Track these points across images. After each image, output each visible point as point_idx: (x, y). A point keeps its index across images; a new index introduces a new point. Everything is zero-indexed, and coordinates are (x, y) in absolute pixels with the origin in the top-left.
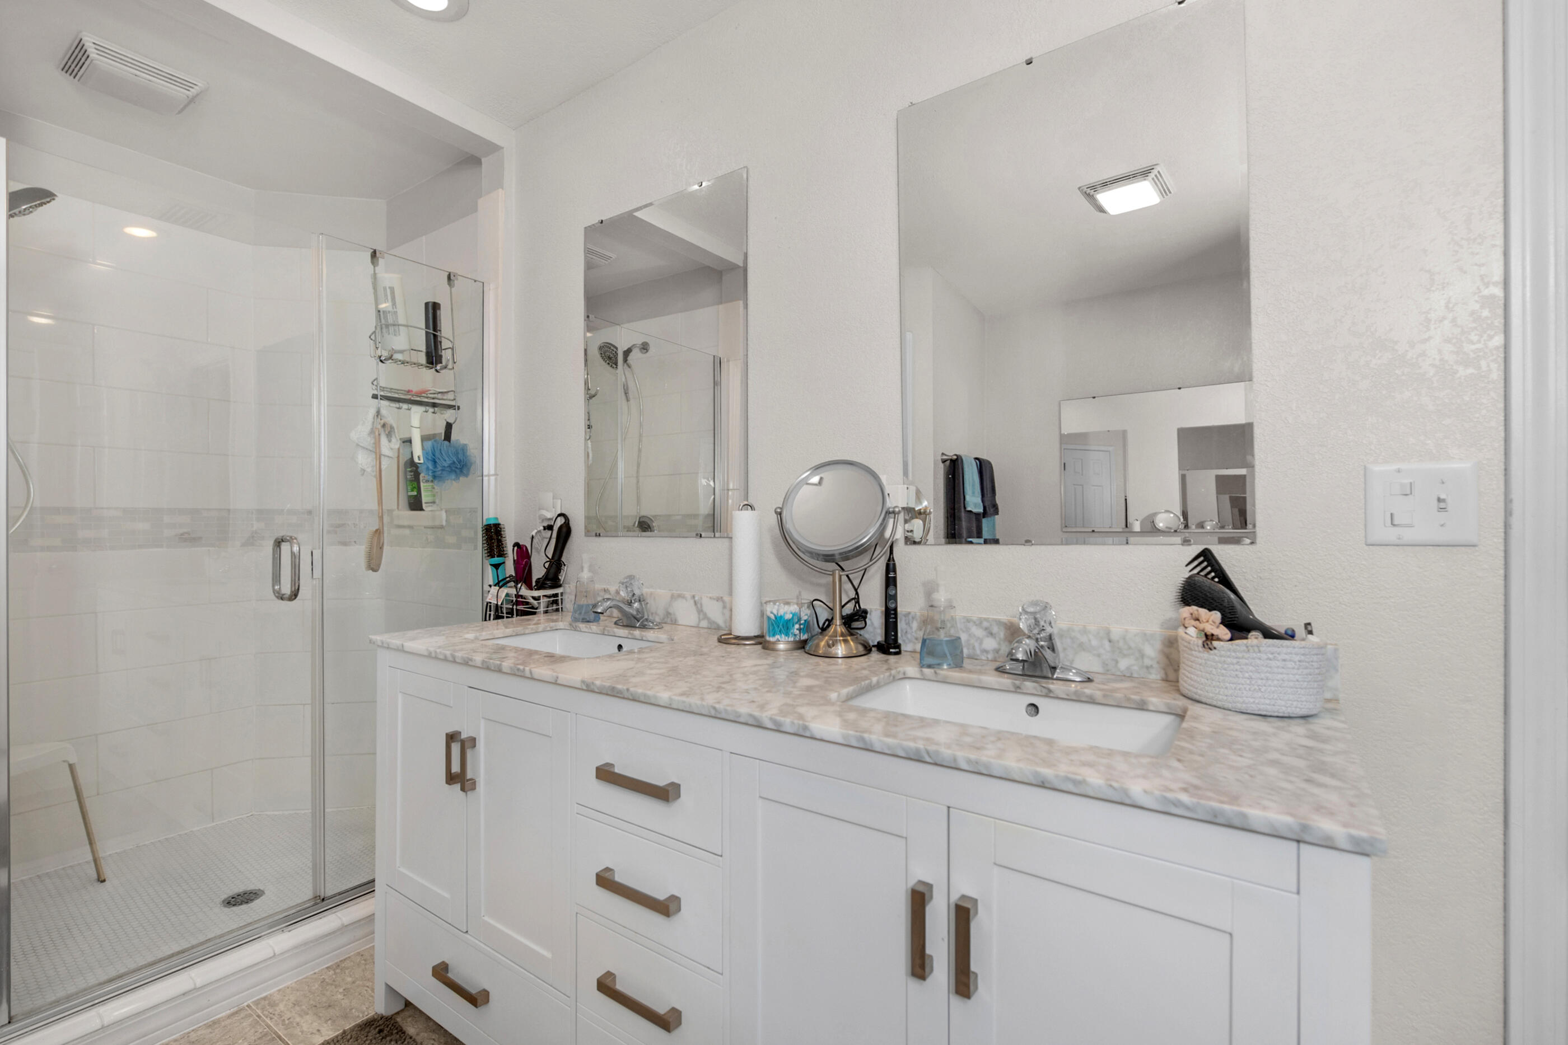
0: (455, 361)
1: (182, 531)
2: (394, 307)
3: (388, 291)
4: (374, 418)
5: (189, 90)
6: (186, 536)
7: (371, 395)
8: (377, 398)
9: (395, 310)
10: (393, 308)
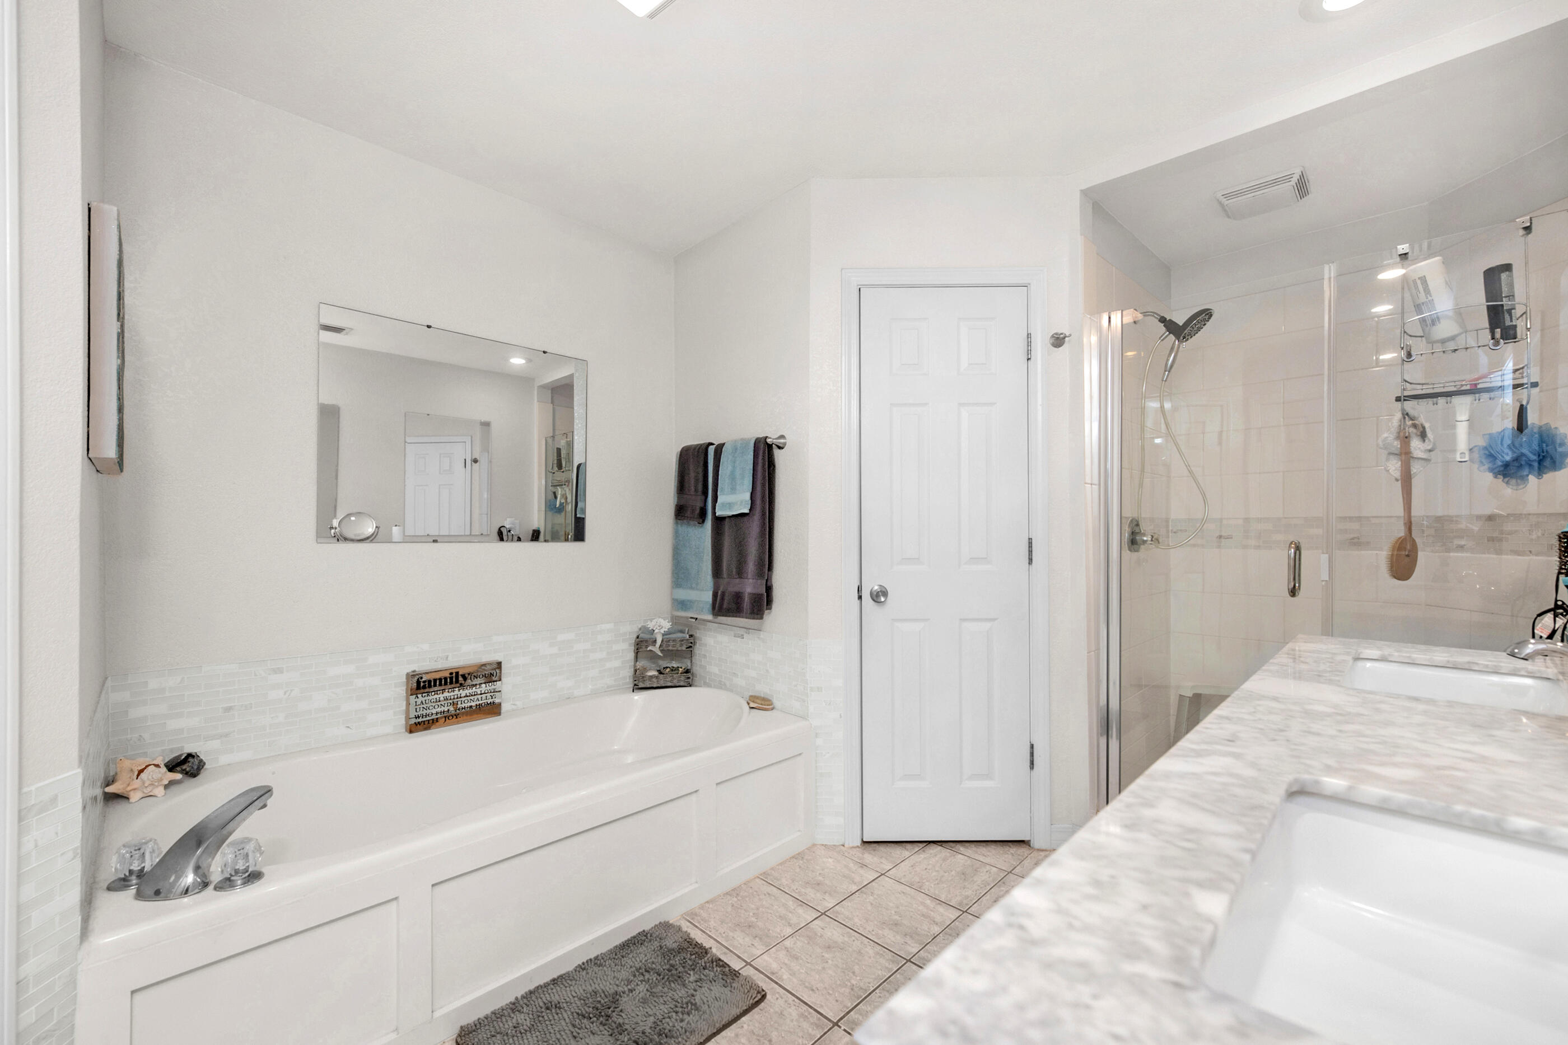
0: (1529, 327)
1: (1352, 536)
2: (1428, 296)
3: (1419, 282)
4: (1401, 421)
5: (1290, 181)
6: (1356, 540)
7: (1394, 399)
8: (1400, 400)
9: (1430, 298)
10: (1427, 298)
